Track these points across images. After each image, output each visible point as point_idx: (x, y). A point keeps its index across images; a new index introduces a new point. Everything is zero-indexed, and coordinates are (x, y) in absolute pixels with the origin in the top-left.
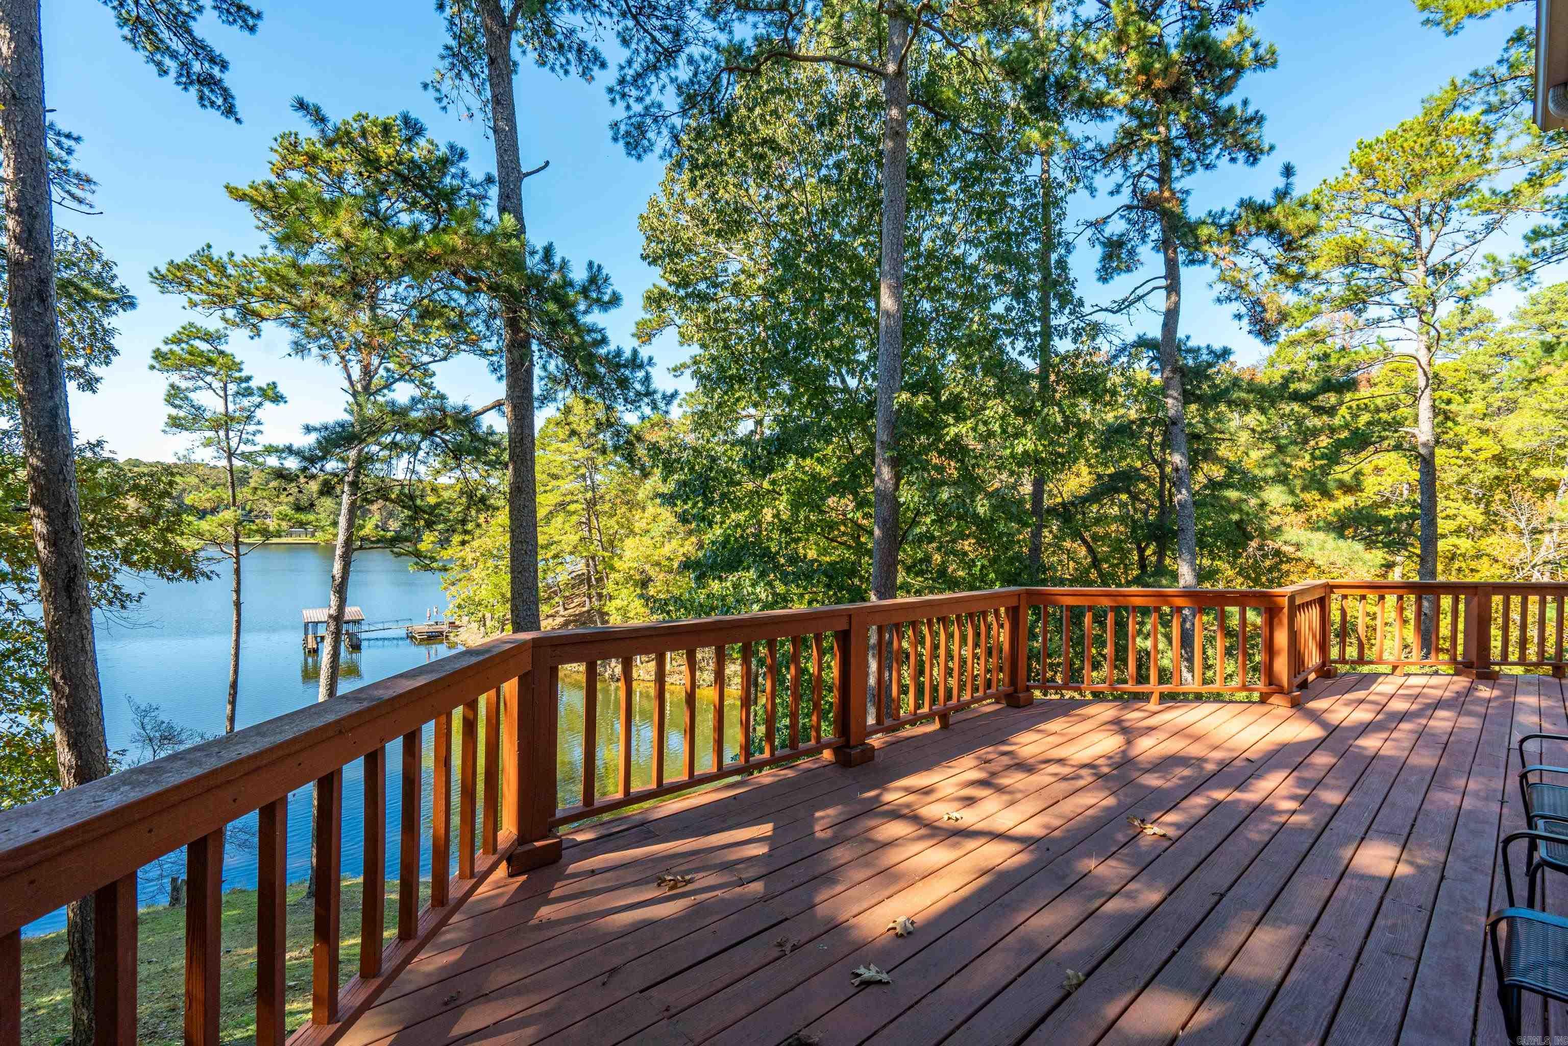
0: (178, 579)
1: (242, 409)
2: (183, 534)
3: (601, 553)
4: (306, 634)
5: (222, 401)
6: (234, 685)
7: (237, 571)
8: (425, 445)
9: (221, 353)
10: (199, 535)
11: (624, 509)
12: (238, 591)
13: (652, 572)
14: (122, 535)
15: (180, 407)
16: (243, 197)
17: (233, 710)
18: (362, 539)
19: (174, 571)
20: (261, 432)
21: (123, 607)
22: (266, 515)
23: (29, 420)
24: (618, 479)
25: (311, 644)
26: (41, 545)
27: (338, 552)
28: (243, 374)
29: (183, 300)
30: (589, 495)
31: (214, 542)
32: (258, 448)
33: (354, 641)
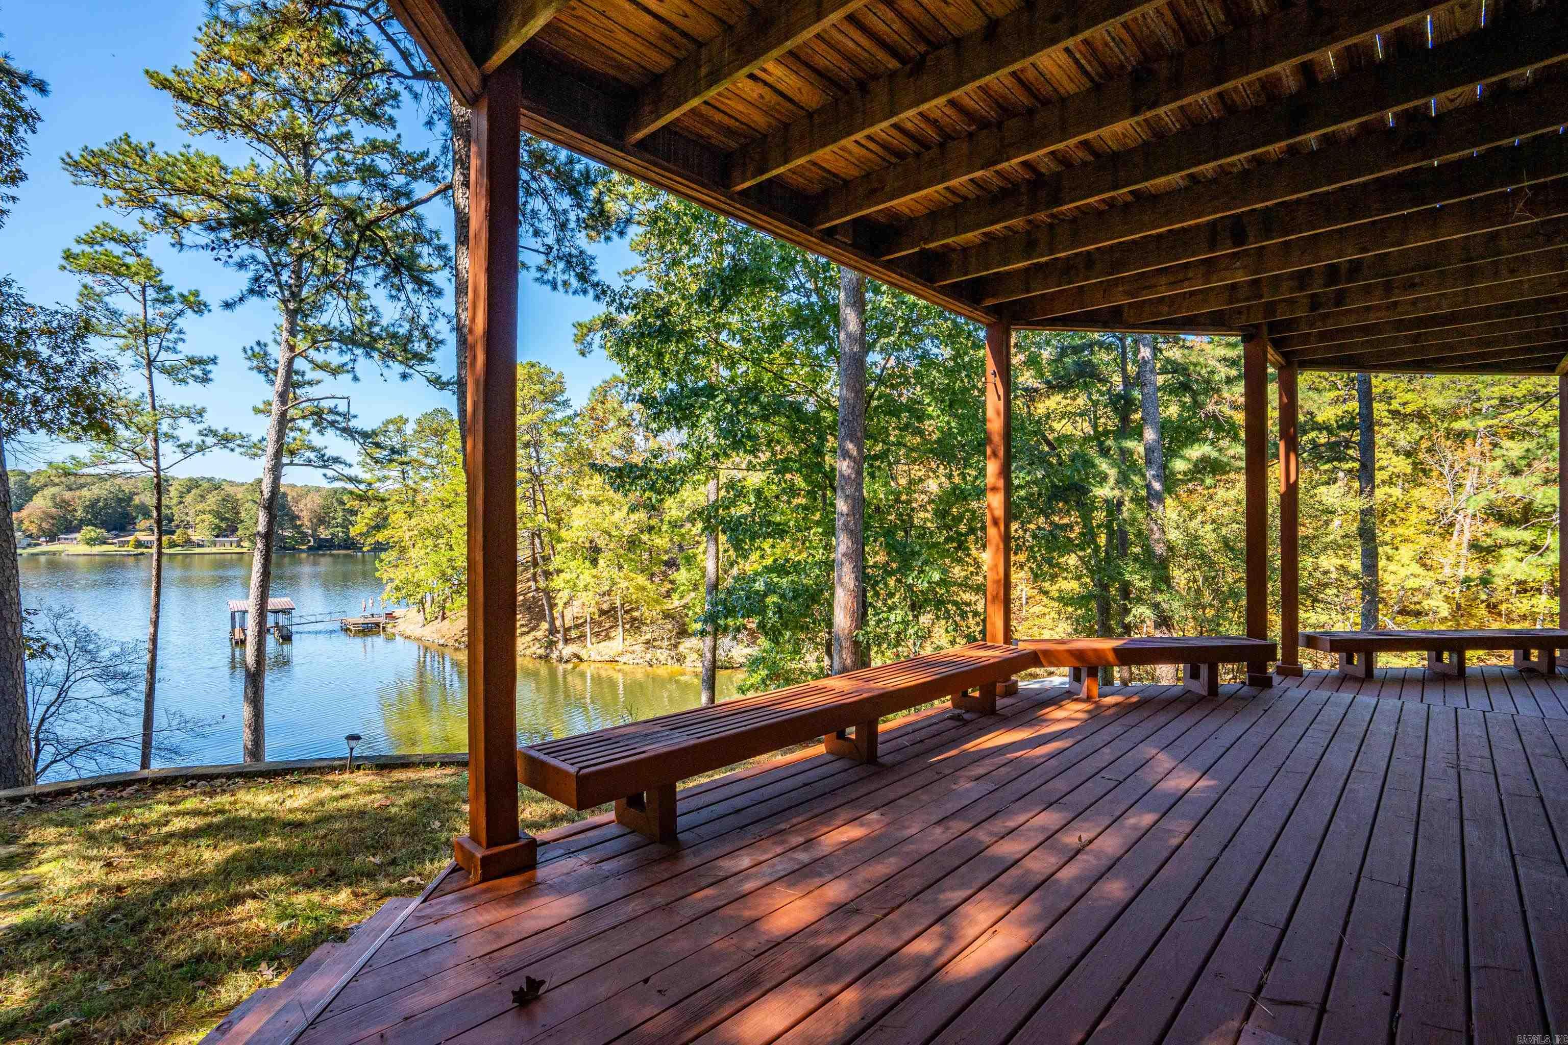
1: (162, 316)
3: (546, 524)
4: (233, 624)
5: (140, 305)
13: (601, 543)
16: (165, 85)
25: (238, 635)
28: (163, 283)
29: (98, 193)
30: (533, 463)
33: (285, 632)
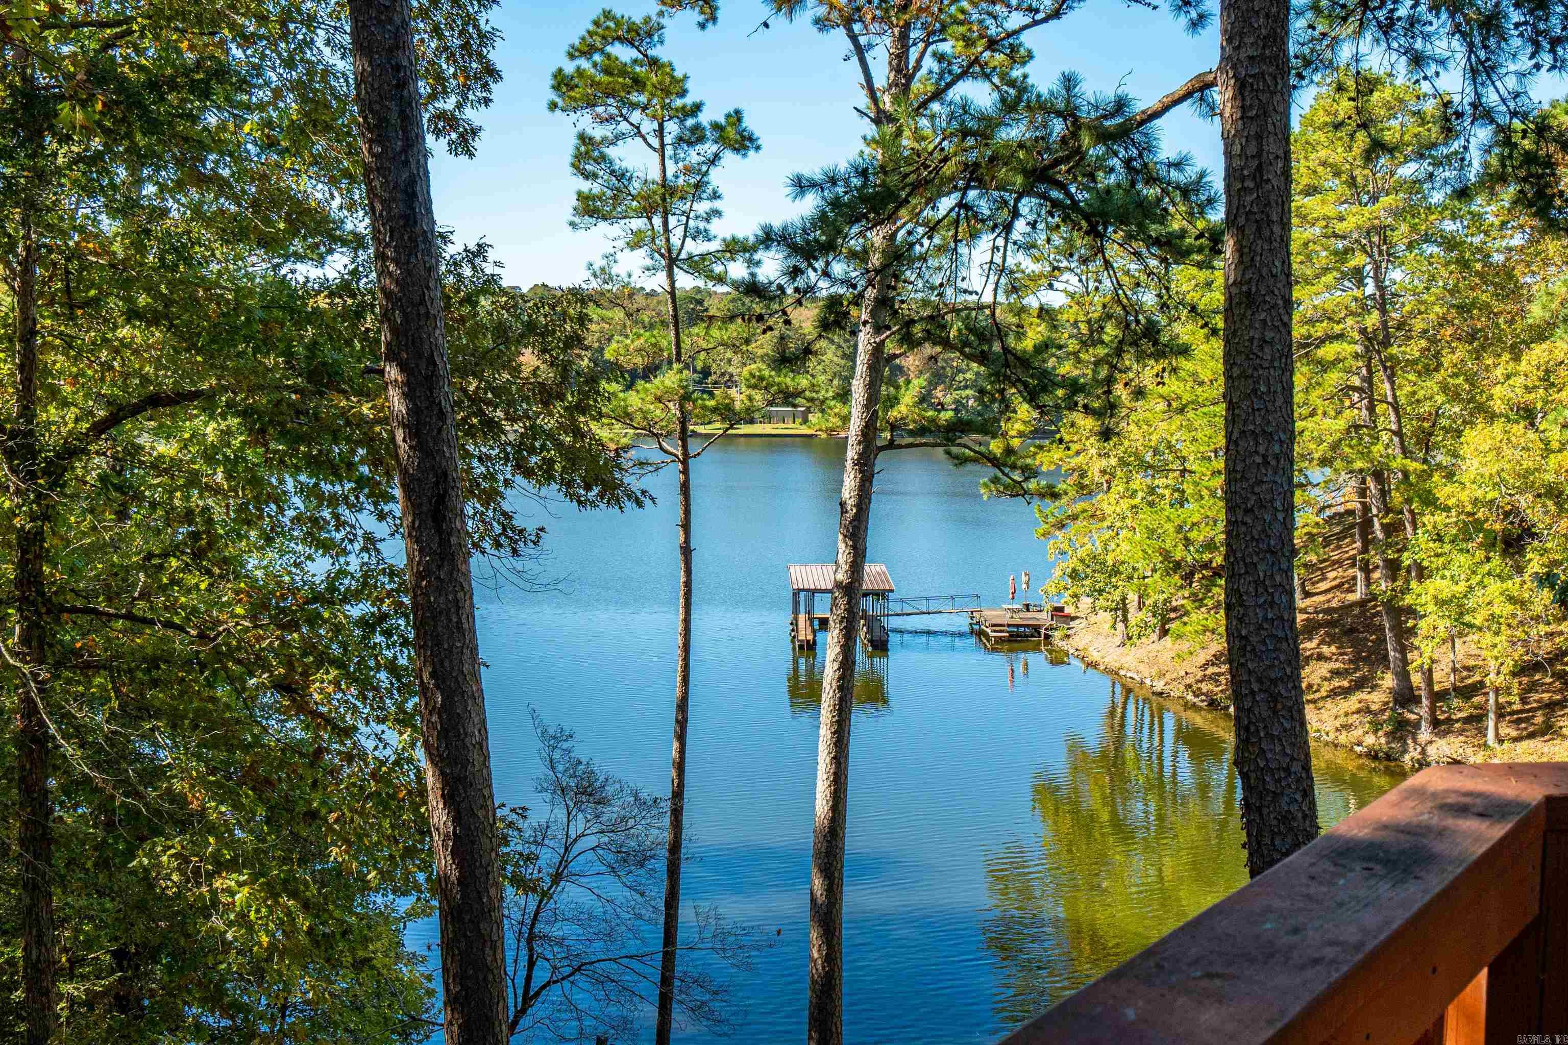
0: (594, 505)
1: (688, 170)
2: (601, 415)
3: (1399, 462)
4: (796, 612)
5: (656, 157)
6: (683, 705)
7: (685, 488)
8: (1026, 206)
9: (654, 63)
10: (625, 417)
11: (1461, 352)
12: (686, 526)
13: (1536, 512)
14: (513, 420)
15: (595, 176)
17: (682, 751)
18: (893, 427)
19: (588, 488)
20: (717, 213)
21: (515, 552)
22: (731, 382)
23: (378, 207)
24: (1446, 276)
25: (804, 634)
26: (400, 435)
27: (852, 453)
28: (689, 100)
30: (1373, 320)
31: (651, 431)
32: (714, 246)
33: (877, 633)
